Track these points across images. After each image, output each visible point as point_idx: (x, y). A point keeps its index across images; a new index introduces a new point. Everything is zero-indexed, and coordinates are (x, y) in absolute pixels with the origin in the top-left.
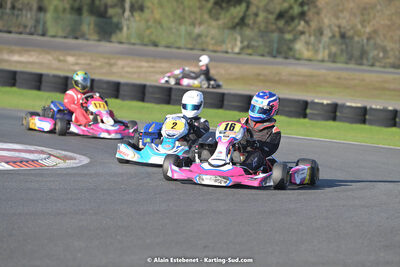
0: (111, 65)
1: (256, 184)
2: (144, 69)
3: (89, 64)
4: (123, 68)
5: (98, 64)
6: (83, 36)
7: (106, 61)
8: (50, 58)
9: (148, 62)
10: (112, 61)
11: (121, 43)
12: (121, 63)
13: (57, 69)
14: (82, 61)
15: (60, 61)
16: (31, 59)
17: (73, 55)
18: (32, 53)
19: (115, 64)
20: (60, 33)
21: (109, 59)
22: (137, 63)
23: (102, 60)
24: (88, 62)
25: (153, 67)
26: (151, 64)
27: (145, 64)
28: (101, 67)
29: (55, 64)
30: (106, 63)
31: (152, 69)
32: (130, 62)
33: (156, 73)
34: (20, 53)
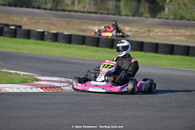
0: (150, 31)
2: (169, 34)
3: (137, 31)
4: (157, 32)
5: (142, 31)
7: (148, 29)
9: (172, 29)
10: (151, 29)
12: (156, 30)
14: (133, 29)
17: (128, 26)
19: (153, 31)
21: (150, 28)
22: (166, 30)
24: (137, 30)
25: (175, 32)
26: (174, 31)
27: (170, 31)
28: (144, 32)
30: (147, 30)
31: (174, 34)
32: (162, 29)
33: (176, 36)
34: (99, 25)
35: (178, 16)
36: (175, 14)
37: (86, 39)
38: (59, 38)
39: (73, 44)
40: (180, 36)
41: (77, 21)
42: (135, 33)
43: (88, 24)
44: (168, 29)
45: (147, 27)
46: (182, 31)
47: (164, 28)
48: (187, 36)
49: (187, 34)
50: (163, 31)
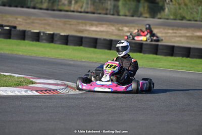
2: (169, 35)
8: (114, 28)
9: (173, 30)
11: (160, 18)
13: (116, 35)
15: (119, 30)
16: (102, 29)
17: (127, 27)
18: (104, 26)
22: (166, 31)
25: (175, 33)
26: (175, 31)
27: (170, 31)
29: (116, 32)
31: (174, 34)
32: (161, 30)
33: (176, 36)
34: (96, 26)
35: (179, 17)
36: (175, 14)
37: (84, 40)
38: (55, 39)
39: (70, 45)
40: (180, 36)
41: (74, 21)
43: (86, 24)
44: (169, 29)
46: (183, 32)
47: (164, 29)
48: (188, 37)
49: (188, 34)
50: (163, 31)
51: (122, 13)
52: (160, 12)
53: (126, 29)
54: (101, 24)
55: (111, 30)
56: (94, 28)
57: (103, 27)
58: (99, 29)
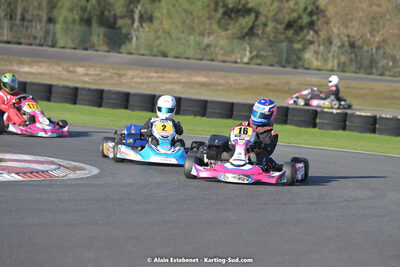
0: (120, 76)
1: (273, 181)
2: (153, 80)
3: (99, 75)
4: (132, 78)
5: (107, 74)
6: (93, 47)
7: (116, 71)
8: (60, 69)
9: (157, 72)
10: (122, 72)
11: (131, 54)
12: (130, 73)
13: (66, 80)
14: (91, 72)
15: (70, 72)
16: (41, 70)
17: (83, 67)
18: (42, 64)
19: (124, 75)
20: (70, 44)
22: (146, 74)
23: (111, 70)
24: (98, 72)
25: (162, 77)
26: (160, 74)
27: (154, 75)
28: (110, 77)
29: (65, 74)
30: (116, 74)
32: (138, 72)
33: (164, 83)
34: (30, 64)
40: (172, 83)
42: (95, 78)
43: (11, 62)
44: (150, 71)
45: (114, 69)
46: (174, 76)
47: (143, 71)
48: (183, 83)
49: (183, 80)
50: (142, 75)
51: (61, 43)
52: (124, 43)
53: (80, 70)
54: (36, 62)
55: (55, 72)
56: (26, 69)
57: (41, 67)
58: (34, 70)
